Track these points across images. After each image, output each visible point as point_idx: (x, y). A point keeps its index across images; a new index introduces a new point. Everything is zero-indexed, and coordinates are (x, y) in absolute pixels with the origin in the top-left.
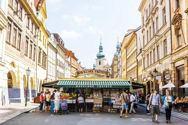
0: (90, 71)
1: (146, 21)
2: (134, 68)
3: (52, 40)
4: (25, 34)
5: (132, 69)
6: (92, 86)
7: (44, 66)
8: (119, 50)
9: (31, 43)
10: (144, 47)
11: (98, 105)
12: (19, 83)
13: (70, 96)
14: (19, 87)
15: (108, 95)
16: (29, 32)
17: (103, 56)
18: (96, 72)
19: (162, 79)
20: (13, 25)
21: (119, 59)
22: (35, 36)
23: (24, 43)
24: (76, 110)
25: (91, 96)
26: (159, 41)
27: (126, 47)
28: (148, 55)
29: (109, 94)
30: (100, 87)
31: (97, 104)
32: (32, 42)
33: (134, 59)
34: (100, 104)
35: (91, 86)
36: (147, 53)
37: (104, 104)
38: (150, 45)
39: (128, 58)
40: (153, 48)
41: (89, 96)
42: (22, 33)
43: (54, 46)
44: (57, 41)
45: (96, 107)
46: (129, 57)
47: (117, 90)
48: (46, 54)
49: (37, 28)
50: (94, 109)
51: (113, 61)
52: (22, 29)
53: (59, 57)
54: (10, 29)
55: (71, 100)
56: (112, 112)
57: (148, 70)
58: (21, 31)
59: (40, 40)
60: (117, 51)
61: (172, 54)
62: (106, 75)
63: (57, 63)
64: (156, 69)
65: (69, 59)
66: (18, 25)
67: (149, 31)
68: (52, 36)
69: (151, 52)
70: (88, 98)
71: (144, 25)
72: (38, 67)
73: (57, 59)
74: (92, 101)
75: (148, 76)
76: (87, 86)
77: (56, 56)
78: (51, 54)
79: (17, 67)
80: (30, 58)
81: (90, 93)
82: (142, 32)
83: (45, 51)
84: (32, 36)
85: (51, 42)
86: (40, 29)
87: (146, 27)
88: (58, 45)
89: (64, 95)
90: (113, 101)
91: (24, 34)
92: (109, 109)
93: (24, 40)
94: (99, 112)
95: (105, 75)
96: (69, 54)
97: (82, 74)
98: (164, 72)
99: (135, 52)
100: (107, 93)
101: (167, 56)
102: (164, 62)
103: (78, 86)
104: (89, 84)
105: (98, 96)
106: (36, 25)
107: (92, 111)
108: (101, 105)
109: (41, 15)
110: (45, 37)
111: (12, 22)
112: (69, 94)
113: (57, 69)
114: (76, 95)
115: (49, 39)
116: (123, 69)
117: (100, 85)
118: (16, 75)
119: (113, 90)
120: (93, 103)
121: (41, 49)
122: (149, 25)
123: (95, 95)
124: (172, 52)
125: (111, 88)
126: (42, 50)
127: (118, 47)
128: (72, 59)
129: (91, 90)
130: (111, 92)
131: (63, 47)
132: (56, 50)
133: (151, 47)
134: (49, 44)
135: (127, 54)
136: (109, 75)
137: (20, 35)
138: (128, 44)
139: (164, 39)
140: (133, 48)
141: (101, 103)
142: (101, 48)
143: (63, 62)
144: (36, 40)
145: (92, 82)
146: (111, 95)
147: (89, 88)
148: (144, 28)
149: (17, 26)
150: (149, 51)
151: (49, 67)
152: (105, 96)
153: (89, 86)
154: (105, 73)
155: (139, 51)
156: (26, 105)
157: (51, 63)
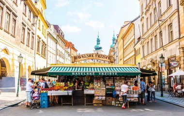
0: (90, 56)
1: (146, 9)
2: (131, 57)
3: (52, 30)
4: (22, 21)
5: (130, 58)
6: (92, 73)
7: (44, 55)
8: (115, 42)
9: (28, 31)
10: (143, 35)
11: (100, 98)
12: (13, 71)
13: (65, 86)
14: (13, 75)
15: (111, 85)
16: (26, 19)
17: (100, 48)
18: (97, 56)
19: (166, 67)
20: (5, 8)
21: (116, 50)
22: (33, 25)
23: (20, 30)
24: (72, 103)
25: (91, 86)
26: (163, 27)
27: (123, 38)
28: (148, 42)
29: (113, 83)
30: (103, 74)
31: (98, 96)
32: (30, 30)
33: (131, 48)
34: (102, 96)
35: (90, 74)
36: (147, 41)
37: (107, 95)
38: (150, 32)
39: (125, 48)
40: (155, 35)
41: (89, 86)
42: (17, 19)
43: (54, 36)
44: (57, 32)
45: (97, 100)
46: (127, 47)
47: (123, 79)
48: (46, 44)
49: (35, 16)
50: (94, 102)
51: (110, 52)
52: (17, 14)
53: (59, 47)
54: (2, 13)
55: (67, 91)
56: (117, 105)
57: (149, 58)
58: (16, 16)
59: (39, 28)
60: (113, 43)
61: (180, 38)
62: (109, 60)
63: (57, 53)
64: (162, 55)
65: (69, 50)
66: (12, 9)
67: (149, 17)
68: (52, 27)
69: (152, 39)
70: (87, 88)
71: (142, 13)
72: (37, 55)
73: (57, 50)
74: (92, 92)
75: (149, 64)
76: (86, 73)
77: (56, 46)
78: (51, 44)
79: (11, 55)
80: (28, 46)
81: (90, 83)
82: (141, 20)
83: (45, 41)
84: (30, 24)
85: (51, 33)
86: (39, 18)
87: (146, 14)
88: (58, 36)
89: (58, 84)
90: (118, 93)
91: (19, 20)
92: (113, 102)
93: (20, 27)
94: (101, 105)
95: (107, 60)
96: (69, 45)
97: (80, 59)
98: (168, 59)
99: (132, 41)
100: (110, 82)
101: (172, 41)
102: (169, 48)
103: (75, 73)
104: (89, 71)
105: (99, 85)
106: (34, 13)
107: (92, 105)
108: (104, 98)
109: (40, 5)
110: (44, 27)
111: (4, 5)
112: (64, 83)
113: (58, 59)
114: (72, 85)
115: (49, 30)
116: (120, 59)
117: (102, 72)
118: (11, 63)
119: (117, 78)
120: (93, 95)
121: (40, 38)
122: (149, 12)
123: (96, 85)
124: (180, 36)
125: (116, 76)
126: (41, 40)
127: (114, 40)
128: (72, 50)
129: (91, 78)
130: (115, 80)
131: (63, 38)
132: (56, 40)
133: (152, 34)
134: (49, 34)
135: (124, 44)
136: (112, 60)
137: (15, 21)
138: (125, 35)
139: (169, 23)
140: (130, 38)
141: (104, 94)
142: (98, 41)
143: (63, 52)
144: (34, 28)
145: (93, 68)
146: (115, 84)
147: (89, 76)
148: (144, 15)
149: (11, 11)
150: (150, 38)
151: (49, 57)
152: (108, 85)
153: (89, 73)
154: (108, 58)
155: (136, 40)
156: (17, 96)
157: (51, 52)
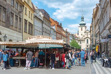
0: (38, 37)
2: (98, 33)
4: (10, 11)
6: (35, 47)
17: (84, 24)
18: (42, 37)
43: (40, 18)
44: (43, 14)
48: (33, 24)
49: (22, 6)
59: (26, 14)
68: (38, 11)
73: (43, 28)
77: (42, 25)
80: (16, 27)
86: (25, 6)
93: (9, 16)
110: (31, 12)
115: (35, 14)
121: (27, 21)
132: (42, 21)
135: (95, 23)
137: (5, 11)
143: (49, 29)
144: (21, 14)
149: (1, 6)
154: (48, 38)
157: (37, 30)
